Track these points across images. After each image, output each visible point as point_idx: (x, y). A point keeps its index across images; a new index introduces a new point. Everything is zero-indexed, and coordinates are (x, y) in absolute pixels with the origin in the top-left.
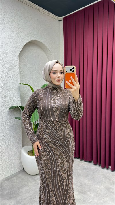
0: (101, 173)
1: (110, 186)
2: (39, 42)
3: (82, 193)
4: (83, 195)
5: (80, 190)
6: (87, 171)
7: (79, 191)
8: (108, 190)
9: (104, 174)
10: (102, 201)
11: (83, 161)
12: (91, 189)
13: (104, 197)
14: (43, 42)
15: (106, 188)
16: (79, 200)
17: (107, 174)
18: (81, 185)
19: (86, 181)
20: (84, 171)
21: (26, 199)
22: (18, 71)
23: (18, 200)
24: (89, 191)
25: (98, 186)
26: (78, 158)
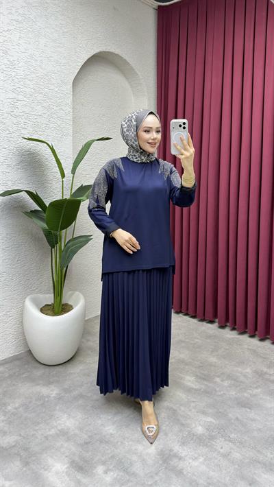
0: (246, 347)
1: (265, 370)
2: (117, 55)
3: (204, 379)
4: (206, 383)
5: (199, 374)
6: (215, 342)
7: (197, 376)
8: (260, 376)
9: (254, 348)
10: (246, 395)
11: (204, 323)
12: (223, 374)
13: (251, 387)
14: (125, 57)
15: (256, 372)
16: (196, 390)
17: (259, 349)
18: (201, 365)
19: (213, 360)
20: (209, 341)
21: (82, 385)
22: (70, 117)
23: (66, 387)
24: (218, 377)
25: (240, 369)
26: (194, 317)
